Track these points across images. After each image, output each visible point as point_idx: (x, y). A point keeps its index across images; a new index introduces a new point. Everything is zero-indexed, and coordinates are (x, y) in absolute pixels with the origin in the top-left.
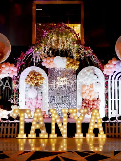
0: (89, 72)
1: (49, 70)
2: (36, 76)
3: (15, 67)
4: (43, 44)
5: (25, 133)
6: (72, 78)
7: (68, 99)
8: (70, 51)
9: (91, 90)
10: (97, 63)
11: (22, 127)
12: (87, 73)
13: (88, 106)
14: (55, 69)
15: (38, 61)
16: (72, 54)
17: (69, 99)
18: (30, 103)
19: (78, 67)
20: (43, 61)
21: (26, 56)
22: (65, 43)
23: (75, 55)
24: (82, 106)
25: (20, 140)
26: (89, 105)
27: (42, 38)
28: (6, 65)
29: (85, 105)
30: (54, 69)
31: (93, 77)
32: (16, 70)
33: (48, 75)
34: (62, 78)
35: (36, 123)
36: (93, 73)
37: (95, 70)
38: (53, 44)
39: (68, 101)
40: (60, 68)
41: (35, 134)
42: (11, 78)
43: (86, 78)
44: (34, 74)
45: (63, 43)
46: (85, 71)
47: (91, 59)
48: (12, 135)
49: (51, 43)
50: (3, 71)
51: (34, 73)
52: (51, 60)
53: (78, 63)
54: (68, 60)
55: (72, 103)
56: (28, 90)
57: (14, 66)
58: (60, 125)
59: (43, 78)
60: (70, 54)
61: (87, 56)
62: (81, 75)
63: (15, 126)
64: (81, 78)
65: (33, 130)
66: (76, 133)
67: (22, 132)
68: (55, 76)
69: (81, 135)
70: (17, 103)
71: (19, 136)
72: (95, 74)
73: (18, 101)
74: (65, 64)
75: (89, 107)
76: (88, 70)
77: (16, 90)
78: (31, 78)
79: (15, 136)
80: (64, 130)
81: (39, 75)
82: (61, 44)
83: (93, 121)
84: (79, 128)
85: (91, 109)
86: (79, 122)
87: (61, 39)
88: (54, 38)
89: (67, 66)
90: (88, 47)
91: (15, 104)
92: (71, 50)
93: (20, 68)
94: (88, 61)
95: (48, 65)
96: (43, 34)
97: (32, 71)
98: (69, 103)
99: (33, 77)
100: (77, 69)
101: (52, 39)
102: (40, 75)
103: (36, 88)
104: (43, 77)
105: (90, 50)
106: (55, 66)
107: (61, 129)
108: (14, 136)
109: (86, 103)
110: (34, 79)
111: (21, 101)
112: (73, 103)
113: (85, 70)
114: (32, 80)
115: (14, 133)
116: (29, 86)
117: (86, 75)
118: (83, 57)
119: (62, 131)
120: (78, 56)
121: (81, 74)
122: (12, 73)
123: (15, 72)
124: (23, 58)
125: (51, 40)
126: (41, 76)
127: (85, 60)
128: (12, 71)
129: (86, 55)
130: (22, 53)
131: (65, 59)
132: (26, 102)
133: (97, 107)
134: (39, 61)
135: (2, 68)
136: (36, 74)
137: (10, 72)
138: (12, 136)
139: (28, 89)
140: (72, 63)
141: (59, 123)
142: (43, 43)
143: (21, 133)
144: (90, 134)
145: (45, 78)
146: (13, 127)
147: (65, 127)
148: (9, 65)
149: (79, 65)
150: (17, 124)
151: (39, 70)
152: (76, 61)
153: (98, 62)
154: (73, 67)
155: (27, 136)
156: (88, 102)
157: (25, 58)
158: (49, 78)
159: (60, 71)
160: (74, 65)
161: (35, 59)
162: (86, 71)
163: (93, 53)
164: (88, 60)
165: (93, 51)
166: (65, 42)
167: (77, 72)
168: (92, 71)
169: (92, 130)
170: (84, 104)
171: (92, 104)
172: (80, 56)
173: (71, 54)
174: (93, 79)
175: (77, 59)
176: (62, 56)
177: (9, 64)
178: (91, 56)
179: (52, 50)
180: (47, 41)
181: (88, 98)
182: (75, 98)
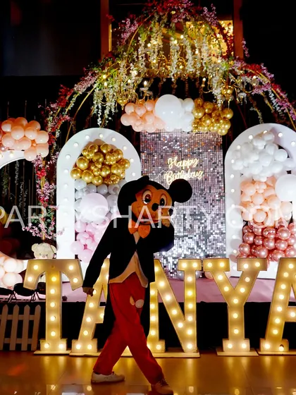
0: (263, 140)
1: (143, 138)
2: (104, 155)
3: (41, 130)
4: (124, 61)
5: (63, 336)
6: (212, 159)
7: (202, 223)
8: (204, 79)
9: (270, 197)
10: (286, 115)
11: (53, 318)
12: (255, 144)
13: (261, 242)
14: (159, 134)
15: (110, 111)
16: (211, 88)
17: (203, 221)
18: (87, 236)
19: (227, 127)
20: (124, 112)
21: (74, 99)
22: (189, 56)
23: (217, 91)
24: (241, 242)
25: (47, 359)
26: (263, 240)
27: (120, 42)
28: (15, 125)
29: (251, 239)
30: (157, 134)
31: (273, 156)
32: (43, 139)
33: (139, 153)
34: (182, 160)
35: (98, 304)
36: (274, 143)
37: (280, 135)
38: (154, 60)
39: (199, 228)
40: (176, 131)
41: (95, 341)
42: (33, 164)
43: (255, 157)
44: (100, 151)
45: (183, 54)
46: (251, 137)
47: (267, 102)
48: (24, 342)
49: (147, 57)
50: (7, 143)
51: (97, 147)
52: (149, 109)
53: (229, 116)
54: (198, 107)
55: (212, 234)
56: (81, 198)
57: (39, 126)
58: (174, 312)
59: (126, 163)
60: (205, 89)
61: (255, 92)
62: (237, 151)
63: (32, 312)
64: (237, 160)
65: (88, 326)
66: (226, 337)
67: (53, 333)
68: (162, 156)
69: (245, 345)
70: (50, 235)
71: (46, 347)
72: (280, 147)
73: (55, 231)
74: (191, 119)
75: (263, 245)
76: (260, 136)
77: (47, 198)
78: (91, 162)
79: (34, 347)
80: (187, 328)
81: (113, 151)
82: (175, 58)
83: (281, 297)
84: (236, 323)
85: (270, 251)
86: (236, 301)
87: (176, 42)
88: (156, 42)
89: (195, 123)
90: (260, 64)
91: (43, 238)
92: (206, 76)
93: (58, 134)
94: (256, 110)
95: (138, 123)
96: (124, 32)
97: (92, 141)
98: (204, 233)
99: (95, 159)
100: (224, 132)
101: (149, 45)
102: (115, 152)
103: (105, 191)
104: (125, 157)
105: (264, 74)
106: (159, 126)
107: (179, 326)
108: (29, 346)
109: (253, 232)
110: (100, 166)
111: (61, 230)
112: (216, 234)
113: (248, 135)
114: (92, 168)
115: (30, 336)
116: (84, 185)
117: (255, 149)
118: (243, 95)
119: (183, 331)
120: (229, 91)
121: (239, 147)
122: (33, 148)
123: (41, 146)
124: (68, 104)
125: (146, 46)
126: (119, 157)
127: (250, 105)
128: (33, 141)
129: (253, 88)
130: (62, 88)
131: (190, 105)
132: (76, 234)
133: (289, 246)
134: (113, 110)
135: (4, 133)
136: (104, 151)
137: (27, 146)
138: (24, 348)
139: (80, 195)
140: (210, 115)
141: (172, 305)
142: (122, 59)
143: (50, 337)
144: (274, 340)
145: (132, 161)
146: (26, 317)
147: (191, 318)
148: (22, 125)
149: (231, 120)
150: (38, 308)
151: (114, 140)
152: (222, 110)
153: (289, 110)
154: (213, 126)
155: (69, 346)
156: (260, 230)
157: (72, 105)
158: (144, 162)
159: (176, 141)
160: (217, 121)
161: (100, 107)
162: (255, 138)
163: (274, 82)
164: (257, 106)
165: (273, 75)
166: (189, 51)
167: (226, 142)
168: (271, 137)
169: (278, 327)
170: (248, 236)
171: (272, 236)
172: (234, 94)
173: (208, 87)
174: (275, 162)
175: (226, 102)
176: (181, 95)
177: (25, 122)
178: (267, 93)
179: (152, 80)
180: (134, 51)
181: (260, 219)
182: (219, 218)
